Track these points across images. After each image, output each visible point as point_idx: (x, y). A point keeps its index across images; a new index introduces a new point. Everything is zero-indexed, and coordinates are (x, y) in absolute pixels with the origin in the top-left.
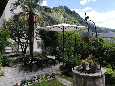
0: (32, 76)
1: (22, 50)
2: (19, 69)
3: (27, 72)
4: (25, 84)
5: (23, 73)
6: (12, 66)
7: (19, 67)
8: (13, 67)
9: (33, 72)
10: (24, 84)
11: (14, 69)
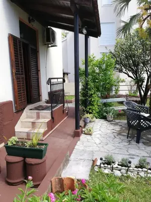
0: (133, 153)
1: (140, 93)
2: (119, 130)
3: (129, 141)
4: (109, 166)
5: (121, 141)
6: (112, 121)
7: (121, 126)
8: (112, 124)
9: (141, 144)
10: (106, 165)
11: (112, 127)
